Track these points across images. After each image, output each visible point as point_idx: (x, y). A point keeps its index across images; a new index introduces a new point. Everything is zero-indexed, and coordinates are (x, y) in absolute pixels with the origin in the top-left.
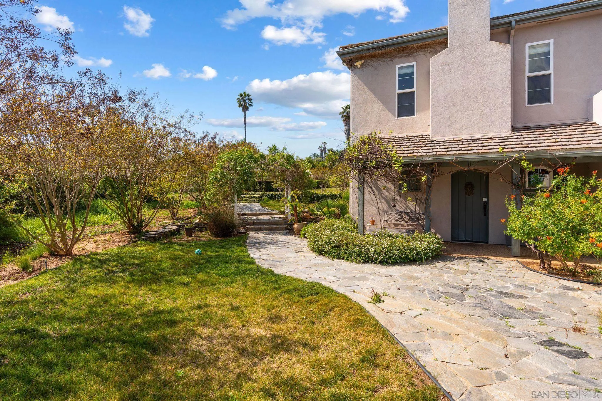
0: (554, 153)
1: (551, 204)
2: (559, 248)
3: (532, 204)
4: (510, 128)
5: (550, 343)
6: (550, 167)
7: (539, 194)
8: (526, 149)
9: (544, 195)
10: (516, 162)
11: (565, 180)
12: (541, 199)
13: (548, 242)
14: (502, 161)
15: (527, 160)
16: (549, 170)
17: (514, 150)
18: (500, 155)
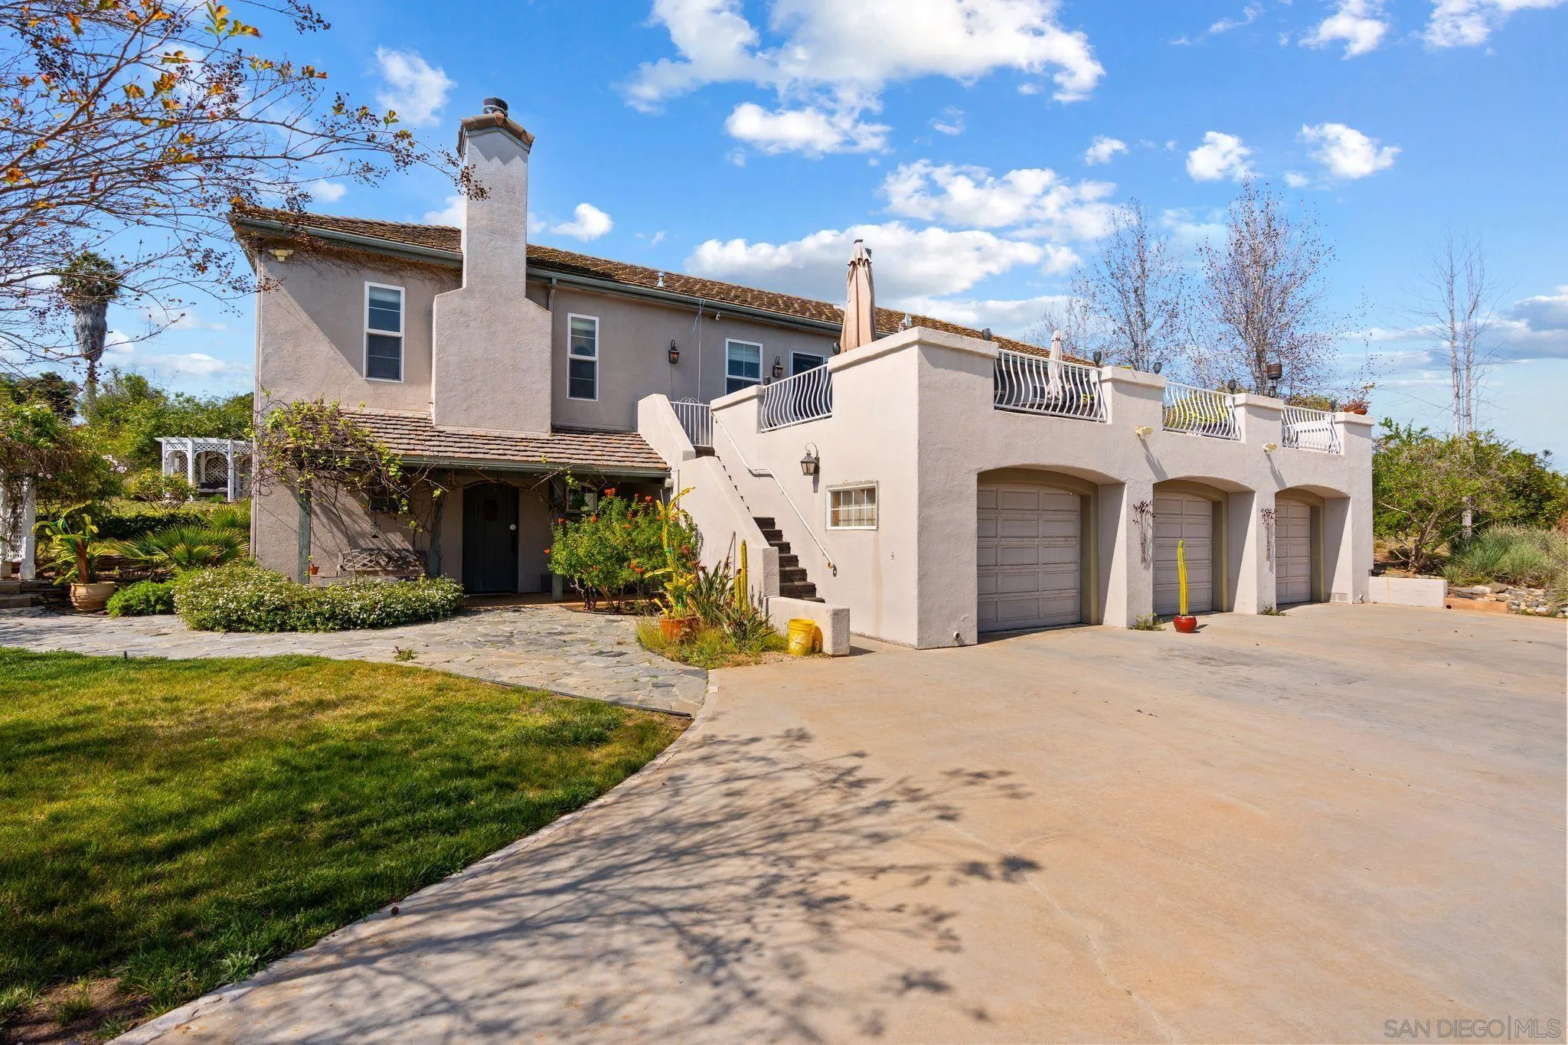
0: (600, 469)
1: (597, 530)
2: (605, 578)
3: (577, 530)
4: (549, 427)
5: (601, 653)
6: (595, 486)
7: (585, 518)
8: (572, 461)
9: (591, 519)
10: (560, 478)
11: (611, 503)
12: (587, 525)
13: (595, 573)
14: (544, 473)
15: (572, 475)
16: (595, 489)
17: (558, 460)
18: (541, 466)
